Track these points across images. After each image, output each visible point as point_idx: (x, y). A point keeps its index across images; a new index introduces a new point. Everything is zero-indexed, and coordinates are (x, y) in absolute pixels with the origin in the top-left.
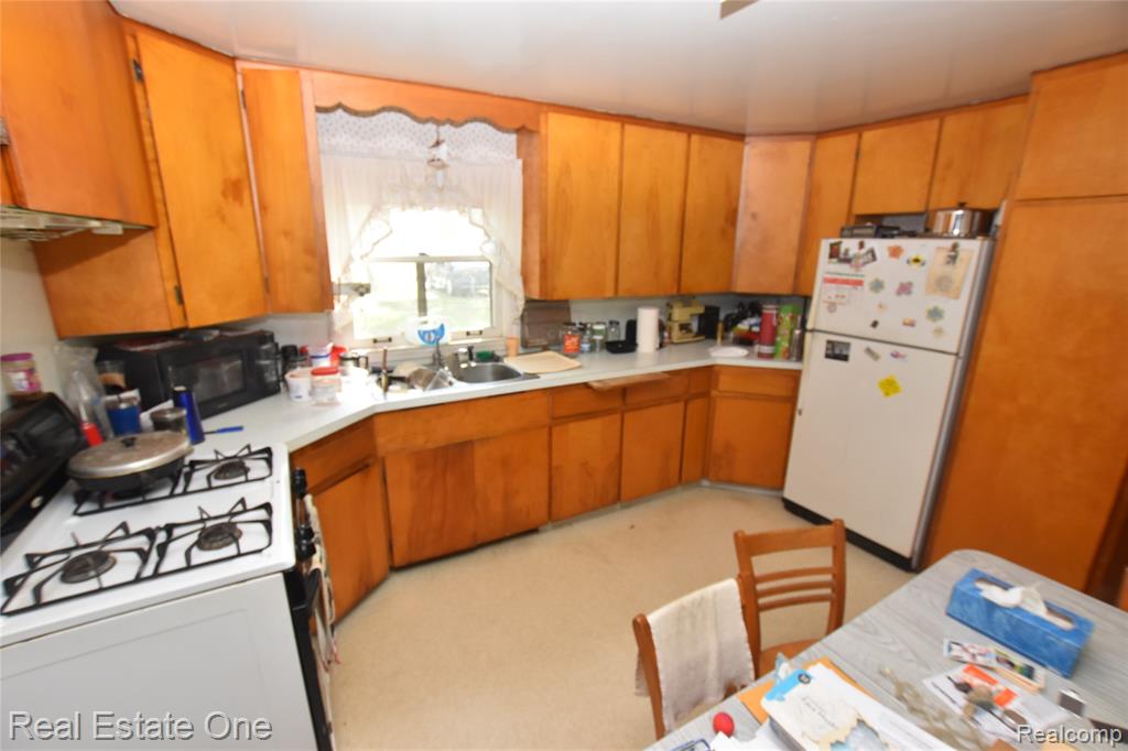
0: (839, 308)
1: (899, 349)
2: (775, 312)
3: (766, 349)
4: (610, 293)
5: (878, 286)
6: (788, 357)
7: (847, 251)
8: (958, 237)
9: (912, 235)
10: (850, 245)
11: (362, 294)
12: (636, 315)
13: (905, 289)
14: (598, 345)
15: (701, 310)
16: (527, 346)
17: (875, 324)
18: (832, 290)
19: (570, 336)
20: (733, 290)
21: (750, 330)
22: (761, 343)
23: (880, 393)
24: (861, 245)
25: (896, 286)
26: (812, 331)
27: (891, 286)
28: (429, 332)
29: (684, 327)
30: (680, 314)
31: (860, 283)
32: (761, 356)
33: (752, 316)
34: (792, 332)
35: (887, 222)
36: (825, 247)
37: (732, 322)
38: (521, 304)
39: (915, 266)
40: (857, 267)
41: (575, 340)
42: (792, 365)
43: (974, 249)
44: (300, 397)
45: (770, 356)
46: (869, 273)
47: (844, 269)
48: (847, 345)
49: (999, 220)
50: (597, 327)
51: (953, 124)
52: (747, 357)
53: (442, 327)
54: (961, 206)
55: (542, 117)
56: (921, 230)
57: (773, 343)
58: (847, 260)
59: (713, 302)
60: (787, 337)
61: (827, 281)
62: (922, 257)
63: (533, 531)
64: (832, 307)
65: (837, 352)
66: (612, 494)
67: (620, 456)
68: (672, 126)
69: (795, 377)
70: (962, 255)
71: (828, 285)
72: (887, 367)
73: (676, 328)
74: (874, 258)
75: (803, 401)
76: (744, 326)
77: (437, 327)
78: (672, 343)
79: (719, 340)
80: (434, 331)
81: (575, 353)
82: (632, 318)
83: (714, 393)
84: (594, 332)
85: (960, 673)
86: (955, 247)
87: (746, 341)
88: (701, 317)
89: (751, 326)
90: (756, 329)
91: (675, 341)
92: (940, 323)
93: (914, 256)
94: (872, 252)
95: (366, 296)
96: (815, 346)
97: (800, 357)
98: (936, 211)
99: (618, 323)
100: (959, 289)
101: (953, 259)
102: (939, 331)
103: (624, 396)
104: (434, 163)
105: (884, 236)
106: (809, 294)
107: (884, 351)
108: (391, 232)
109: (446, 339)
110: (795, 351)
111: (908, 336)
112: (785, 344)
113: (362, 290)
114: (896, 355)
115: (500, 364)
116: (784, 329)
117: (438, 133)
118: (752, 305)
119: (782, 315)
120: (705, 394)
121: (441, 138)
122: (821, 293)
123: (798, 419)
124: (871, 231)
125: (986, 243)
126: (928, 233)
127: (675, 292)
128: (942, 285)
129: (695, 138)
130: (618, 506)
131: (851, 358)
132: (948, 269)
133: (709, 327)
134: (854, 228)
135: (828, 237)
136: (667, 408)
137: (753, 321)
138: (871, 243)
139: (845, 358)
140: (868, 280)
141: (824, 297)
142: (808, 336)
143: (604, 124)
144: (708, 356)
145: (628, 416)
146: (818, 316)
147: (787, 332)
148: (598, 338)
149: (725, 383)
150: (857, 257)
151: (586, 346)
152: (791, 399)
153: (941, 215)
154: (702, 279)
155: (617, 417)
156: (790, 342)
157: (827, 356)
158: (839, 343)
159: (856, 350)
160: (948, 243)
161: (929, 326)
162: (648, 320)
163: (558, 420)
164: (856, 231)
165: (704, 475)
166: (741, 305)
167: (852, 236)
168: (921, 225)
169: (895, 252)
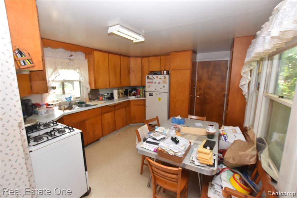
0: (150, 87)
1: (160, 93)
2: (139, 89)
3: (139, 96)
4: (108, 87)
5: (155, 83)
6: (143, 97)
7: (150, 78)
8: (165, 75)
9: (159, 74)
10: (150, 76)
11: (54, 89)
12: (113, 91)
13: (159, 83)
14: (106, 98)
15: (125, 90)
16: (90, 100)
17: (156, 89)
18: (149, 84)
19: (101, 97)
20: (131, 85)
21: (134, 93)
22: (137, 95)
23: (158, 101)
24: (152, 76)
25: (158, 83)
26: (147, 91)
27: (157, 83)
28: (68, 98)
29: (122, 93)
30: (121, 91)
31: (153, 83)
32: (138, 97)
33: (134, 90)
34: (143, 92)
35: (155, 72)
36: (146, 77)
37: (131, 92)
38: (89, 90)
39: (160, 79)
40: (152, 80)
41: (102, 97)
42: (144, 98)
43: (167, 76)
44: (42, 114)
45: (140, 97)
46: (154, 81)
47: (150, 80)
48: (152, 93)
49: (170, 72)
50: (105, 95)
51: (162, 57)
52: (136, 98)
53: (71, 97)
54: (165, 70)
55: (93, 51)
56: (160, 74)
57: (140, 95)
58: (150, 79)
59: (127, 88)
60: (142, 93)
61: (148, 82)
62: (161, 78)
63: (98, 140)
64: (149, 87)
65: (151, 94)
66: (114, 129)
67: (115, 120)
68: (117, 54)
69: (145, 100)
70: (166, 77)
71: (148, 83)
72: (159, 96)
73: (121, 94)
74: (154, 78)
75: (147, 104)
76: (133, 92)
77: (70, 96)
78: (120, 97)
79: (129, 96)
80: (69, 98)
81: (102, 100)
82: (112, 92)
83: (130, 106)
84: (104, 96)
85: (174, 127)
86: (165, 76)
87: (134, 95)
88: (124, 91)
89: (135, 92)
90: (136, 93)
91: (121, 96)
92: (165, 88)
93: (160, 78)
94: (154, 77)
95: (55, 89)
96: (147, 94)
97: (145, 97)
98: (162, 71)
99: (109, 94)
100: (166, 83)
101: (165, 78)
102: (165, 89)
103: (115, 107)
104: (70, 60)
105: (155, 75)
106: (144, 85)
107: (158, 93)
108: (59, 75)
109: (72, 99)
110: (144, 96)
111: (161, 90)
112: (142, 95)
113: (54, 88)
114: (160, 94)
115: (86, 104)
116: (141, 92)
117: (71, 53)
118: (134, 88)
119: (141, 89)
120: (129, 106)
121: (72, 55)
122: (147, 85)
123: (146, 108)
124: (153, 74)
125: (169, 76)
126: (161, 74)
127: (120, 86)
128: (164, 82)
129: (121, 57)
130: (115, 132)
131: (153, 95)
132: (165, 80)
133: (126, 93)
134: (150, 74)
135: (147, 75)
136: (123, 109)
137: (135, 91)
138: (154, 76)
139: (152, 95)
140: (154, 82)
141: (148, 85)
142: (146, 92)
143: (105, 54)
144: (128, 98)
145: (116, 111)
146: (147, 89)
147: (142, 92)
148: (106, 97)
149: (132, 103)
150: (152, 78)
151: (104, 99)
152: (145, 105)
153: (162, 72)
154: (125, 83)
155: (113, 112)
156: (143, 94)
157: (150, 96)
158: (151, 93)
159: (154, 94)
160: (164, 76)
161: (163, 89)
162: (115, 92)
163: (103, 113)
164: (151, 74)
165: (131, 123)
166: (132, 89)
167: (150, 75)
168: (160, 73)
169: (157, 77)
